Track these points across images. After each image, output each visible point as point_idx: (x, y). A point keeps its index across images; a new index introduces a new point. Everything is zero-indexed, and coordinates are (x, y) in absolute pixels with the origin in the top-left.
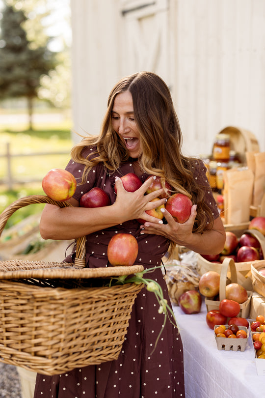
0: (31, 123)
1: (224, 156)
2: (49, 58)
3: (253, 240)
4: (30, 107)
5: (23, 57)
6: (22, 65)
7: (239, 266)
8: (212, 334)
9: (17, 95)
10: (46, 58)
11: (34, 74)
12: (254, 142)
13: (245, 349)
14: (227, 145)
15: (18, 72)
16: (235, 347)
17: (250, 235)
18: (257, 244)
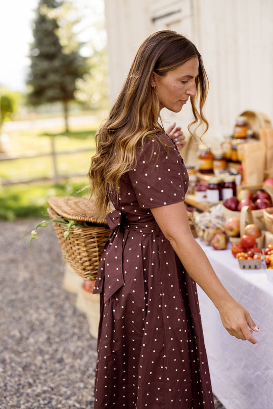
0: (67, 125)
1: (243, 134)
2: (81, 63)
3: (265, 195)
4: (66, 110)
5: (57, 63)
6: (55, 71)
7: (255, 213)
8: (236, 261)
9: (52, 100)
10: (79, 63)
11: (68, 79)
12: (267, 122)
13: (260, 268)
14: (245, 125)
15: (53, 78)
16: (253, 266)
17: (263, 191)
18: (269, 198)
